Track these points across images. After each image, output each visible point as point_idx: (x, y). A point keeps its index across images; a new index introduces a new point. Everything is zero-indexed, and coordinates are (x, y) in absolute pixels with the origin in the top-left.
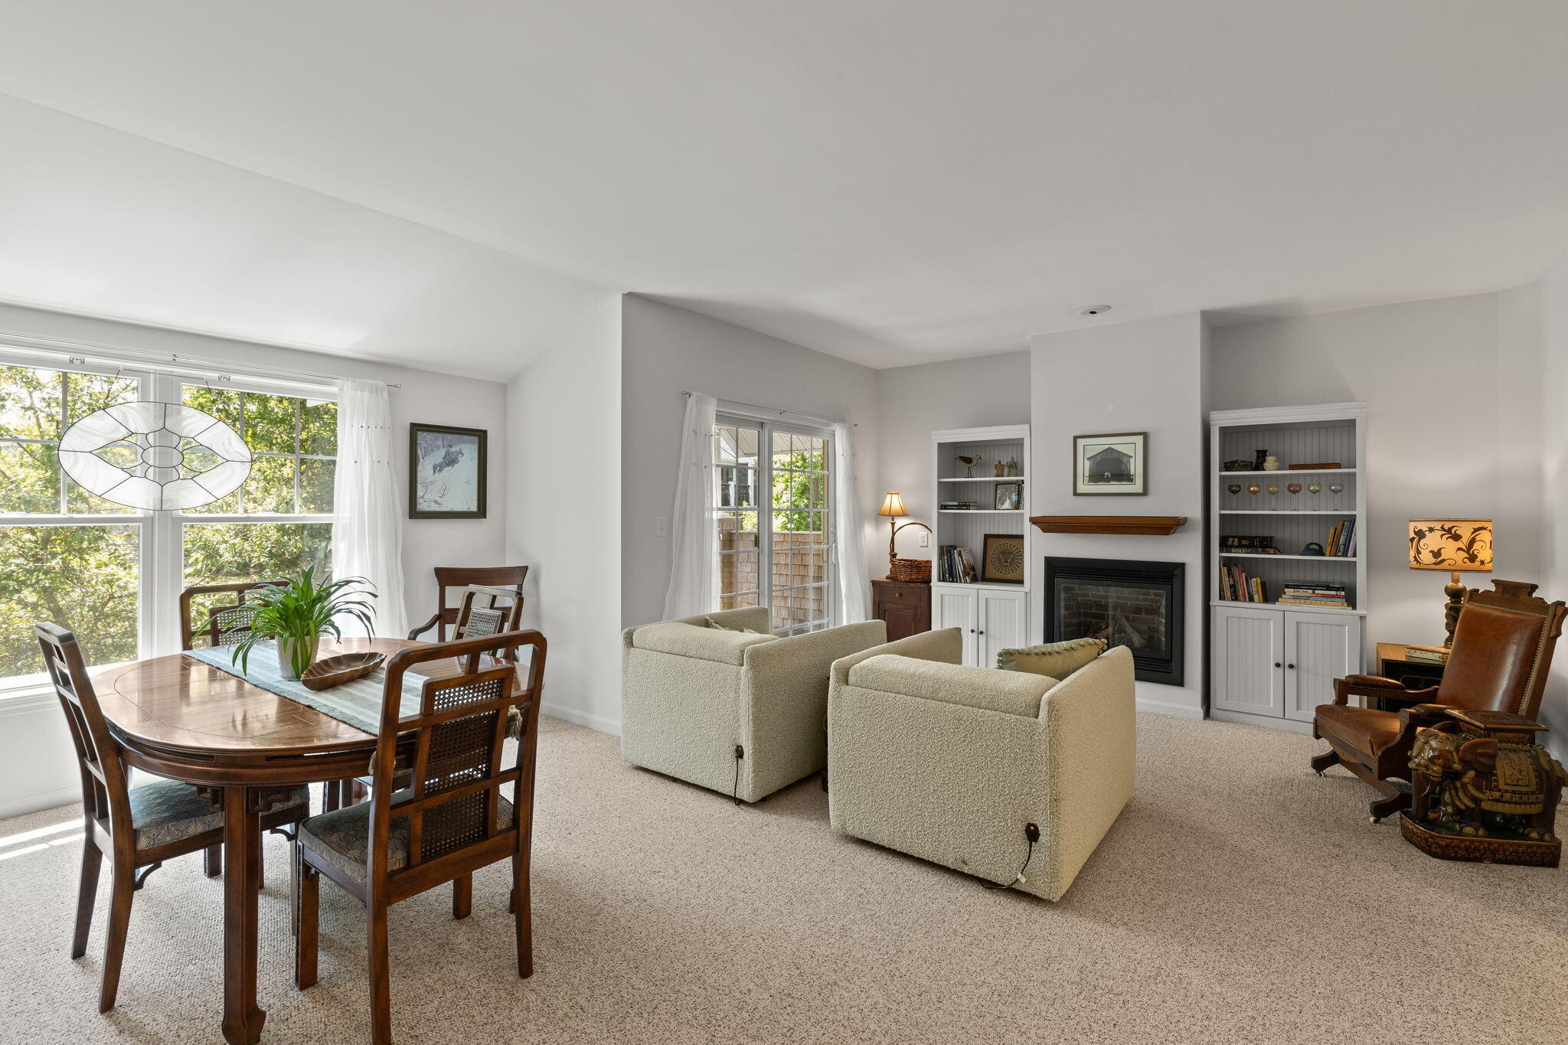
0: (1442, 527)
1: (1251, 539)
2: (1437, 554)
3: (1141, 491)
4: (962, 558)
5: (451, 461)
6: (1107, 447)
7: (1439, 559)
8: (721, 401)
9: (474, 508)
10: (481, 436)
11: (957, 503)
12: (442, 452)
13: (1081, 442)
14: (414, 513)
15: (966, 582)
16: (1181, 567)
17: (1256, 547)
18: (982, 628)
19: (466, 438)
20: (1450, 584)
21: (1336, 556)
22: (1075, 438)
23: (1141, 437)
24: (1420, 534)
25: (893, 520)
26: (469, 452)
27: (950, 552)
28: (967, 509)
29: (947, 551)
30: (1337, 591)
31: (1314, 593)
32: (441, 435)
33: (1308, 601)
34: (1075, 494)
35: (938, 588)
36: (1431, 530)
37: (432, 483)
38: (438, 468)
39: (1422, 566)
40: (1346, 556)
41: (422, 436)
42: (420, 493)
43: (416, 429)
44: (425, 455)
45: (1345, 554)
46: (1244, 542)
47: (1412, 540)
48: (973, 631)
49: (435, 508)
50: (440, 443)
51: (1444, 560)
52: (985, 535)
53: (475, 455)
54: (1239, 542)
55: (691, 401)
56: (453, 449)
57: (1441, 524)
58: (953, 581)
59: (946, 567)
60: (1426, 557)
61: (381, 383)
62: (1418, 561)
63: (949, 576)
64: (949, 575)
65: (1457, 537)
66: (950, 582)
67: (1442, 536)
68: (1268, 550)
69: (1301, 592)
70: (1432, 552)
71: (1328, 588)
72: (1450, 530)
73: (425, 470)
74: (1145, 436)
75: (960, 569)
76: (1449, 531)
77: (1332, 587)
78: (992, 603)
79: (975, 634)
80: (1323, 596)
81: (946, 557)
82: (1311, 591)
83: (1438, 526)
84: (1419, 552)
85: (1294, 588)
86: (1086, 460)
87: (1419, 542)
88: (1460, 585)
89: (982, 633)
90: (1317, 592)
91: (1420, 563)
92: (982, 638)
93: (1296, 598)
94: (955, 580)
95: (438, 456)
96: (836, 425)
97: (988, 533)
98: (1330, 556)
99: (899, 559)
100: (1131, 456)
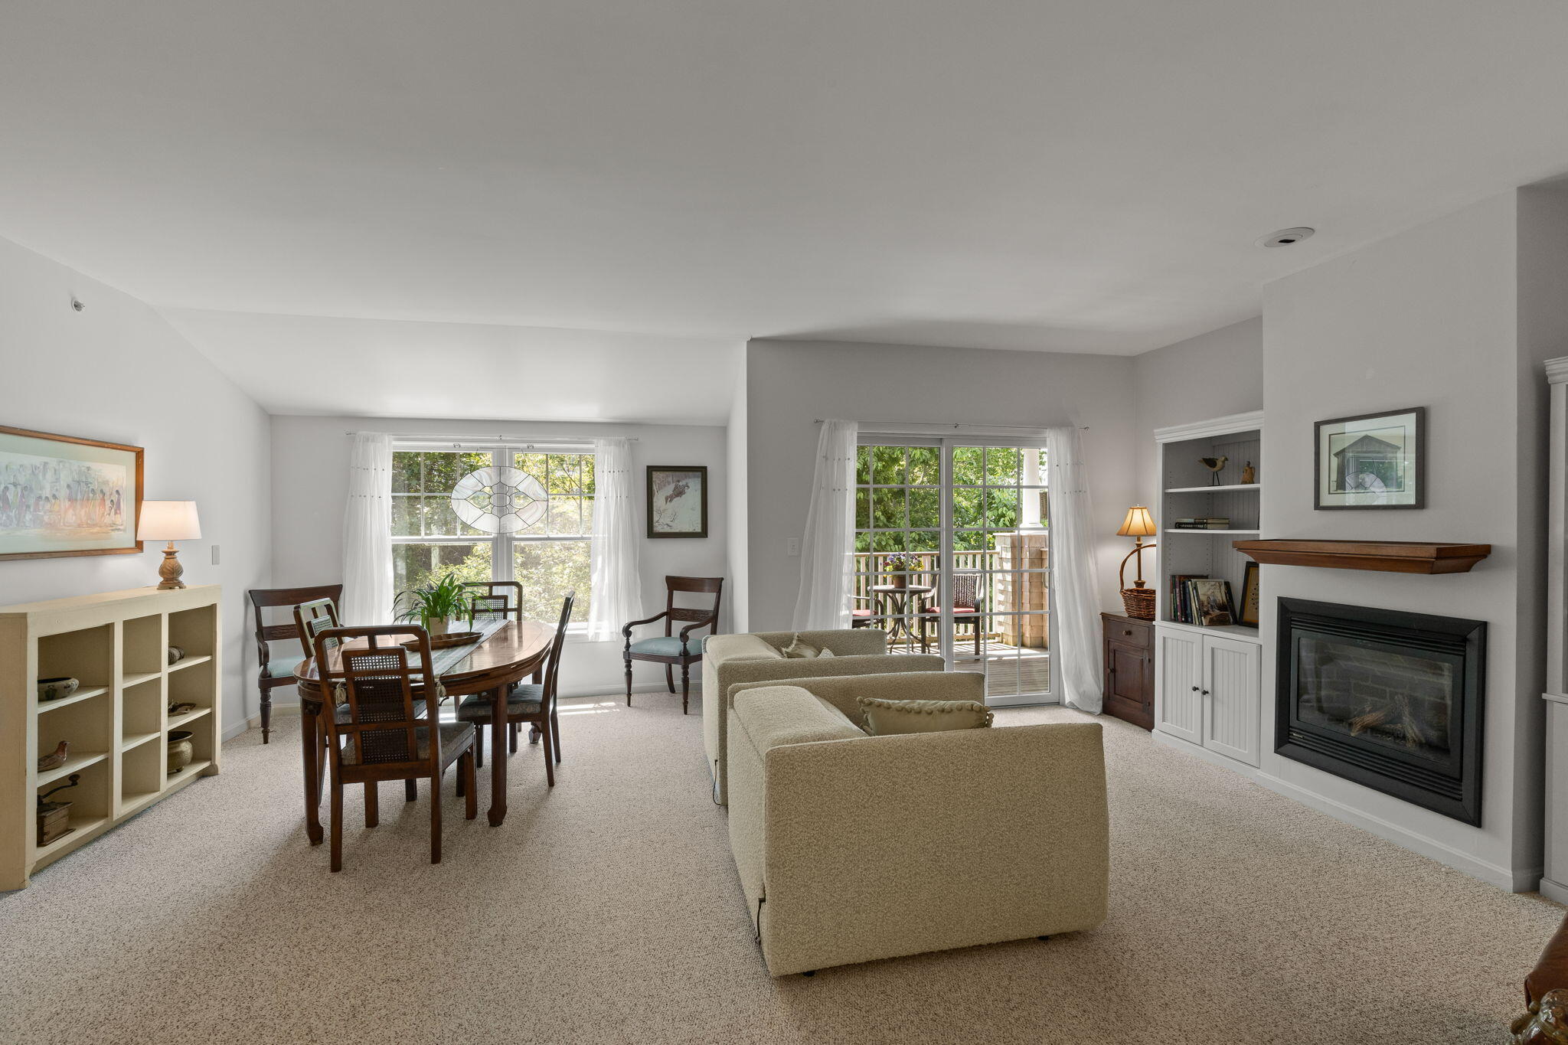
3: (1412, 501)
4: (1197, 592)
5: (679, 493)
6: (1362, 435)
8: (862, 424)
9: (699, 529)
10: (702, 471)
11: (1192, 521)
12: (672, 486)
13: (1326, 430)
14: (652, 534)
15: (1201, 624)
16: (1478, 628)
18: (1208, 687)
19: (690, 473)
22: (1318, 426)
23: (1413, 416)
25: (1139, 540)
26: (694, 485)
27: (1184, 583)
28: (1203, 529)
29: (1179, 583)
32: (670, 473)
34: (1318, 506)
35: (1164, 629)
37: (664, 510)
38: (669, 499)
41: (655, 475)
42: (656, 518)
43: (651, 469)
44: (659, 489)
48: (1195, 689)
49: (667, 530)
50: (670, 479)
52: (1247, 563)
53: (699, 487)
55: (825, 427)
56: (681, 484)
58: (1186, 622)
59: (1178, 603)
61: (623, 438)
63: (1182, 614)
66: (1182, 622)
73: (659, 501)
74: (1422, 415)
75: (1194, 606)
78: (1218, 654)
79: (1198, 693)
81: (1178, 590)
86: (1332, 456)
89: (1205, 693)
92: (1207, 699)
94: (1190, 619)
95: (669, 490)
96: (1048, 430)
97: (1249, 560)
99: (1127, 591)
100: (1399, 448)
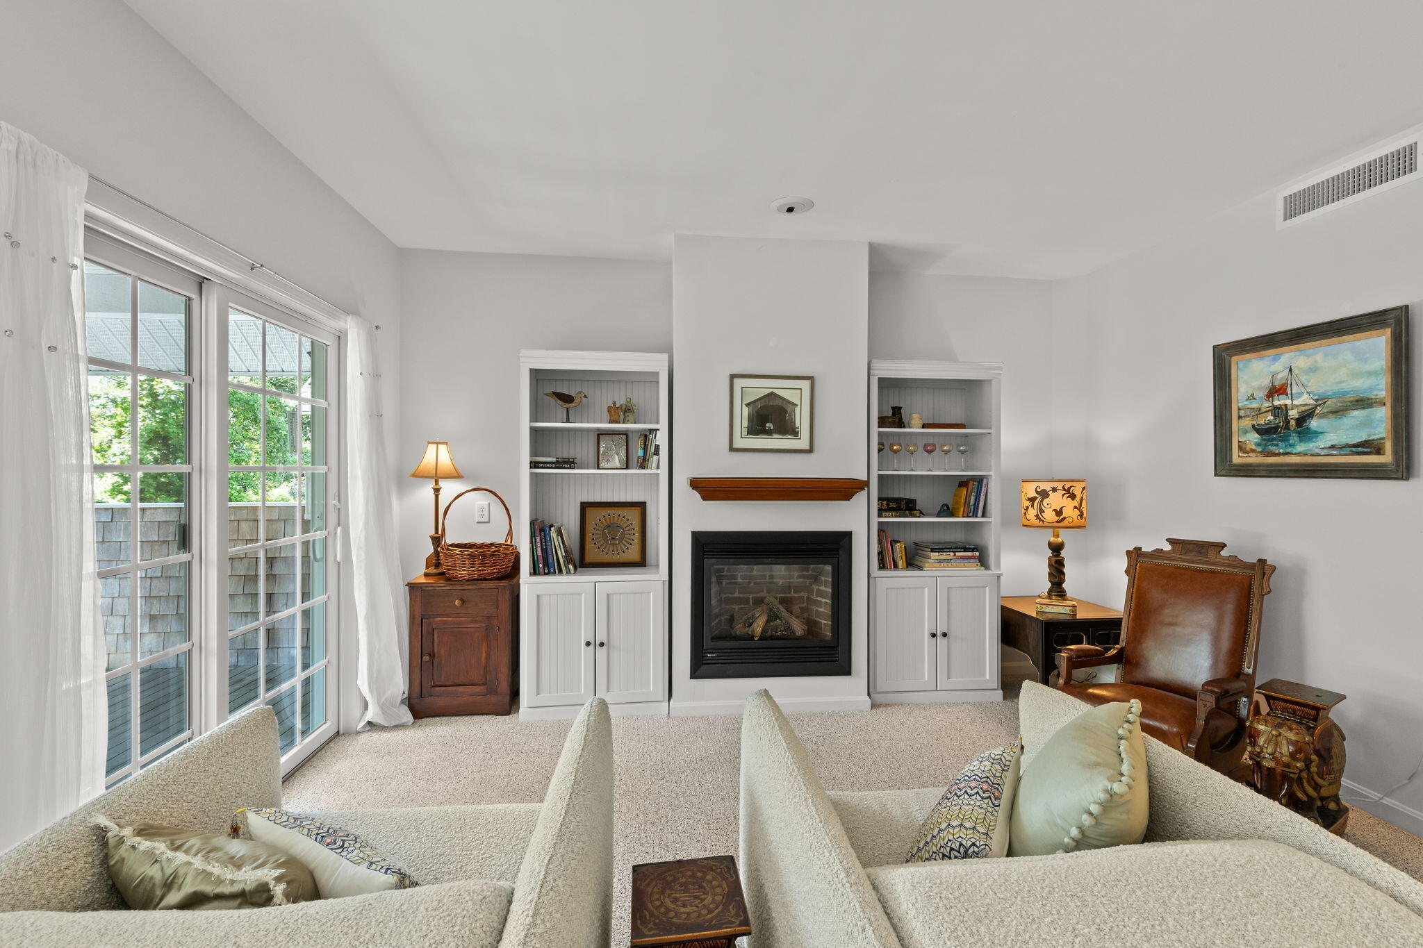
0: (1063, 487)
1: (898, 501)
2: (1059, 513)
3: (807, 448)
4: (562, 538)
6: (770, 391)
7: (1061, 517)
11: (553, 460)
13: (739, 383)
15: (569, 573)
16: (848, 536)
17: (902, 510)
18: (603, 638)
20: (1052, 539)
21: (968, 517)
22: (732, 378)
23: (808, 382)
24: (1044, 494)
25: (437, 483)
27: (546, 531)
28: (570, 468)
29: (539, 529)
30: (973, 551)
31: (955, 555)
33: (950, 564)
34: (731, 448)
35: (529, 585)
36: (1054, 490)
39: (1045, 524)
40: (976, 517)
45: (975, 515)
46: (893, 505)
47: (1032, 500)
48: (588, 644)
51: (1064, 518)
52: (582, 503)
54: (888, 505)
57: (1063, 483)
58: (549, 573)
59: (540, 553)
60: (1049, 516)
62: (1040, 520)
63: (546, 567)
64: (544, 565)
65: (1073, 497)
66: (545, 574)
67: (1063, 495)
68: (915, 512)
69: (944, 556)
70: (1054, 510)
71: (966, 550)
72: (1069, 488)
74: (812, 380)
75: (560, 554)
76: (1068, 490)
77: (968, 548)
78: (614, 602)
79: (591, 648)
80: (962, 558)
81: (538, 538)
82: (952, 554)
83: (1059, 485)
84: (1042, 511)
85: (938, 552)
86: (744, 406)
87: (1042, 501)
88: (1060, 540)
89: (602, 644)
90: (957, 554)
91: (1043, 521)
92: (601, 652)
93: (940, 561)
94: (552, 570)
96: (349, 319)
97: (585, 500)
98: (963, 517)
99: (451, 545)
100: (797, 405)
